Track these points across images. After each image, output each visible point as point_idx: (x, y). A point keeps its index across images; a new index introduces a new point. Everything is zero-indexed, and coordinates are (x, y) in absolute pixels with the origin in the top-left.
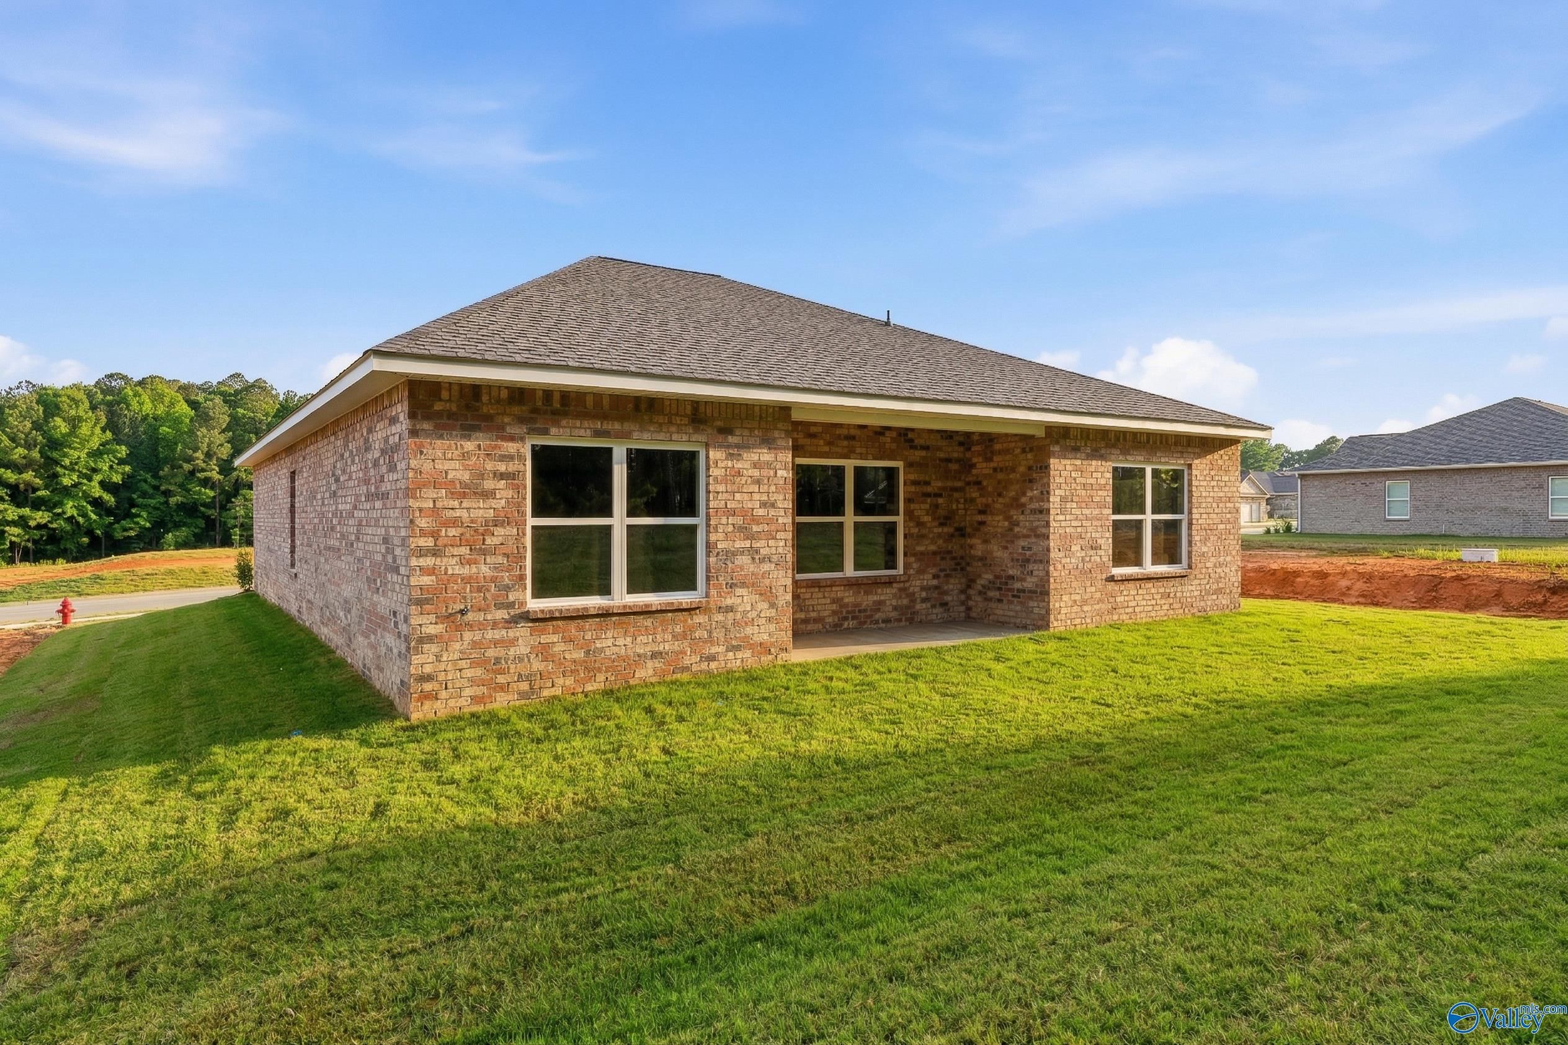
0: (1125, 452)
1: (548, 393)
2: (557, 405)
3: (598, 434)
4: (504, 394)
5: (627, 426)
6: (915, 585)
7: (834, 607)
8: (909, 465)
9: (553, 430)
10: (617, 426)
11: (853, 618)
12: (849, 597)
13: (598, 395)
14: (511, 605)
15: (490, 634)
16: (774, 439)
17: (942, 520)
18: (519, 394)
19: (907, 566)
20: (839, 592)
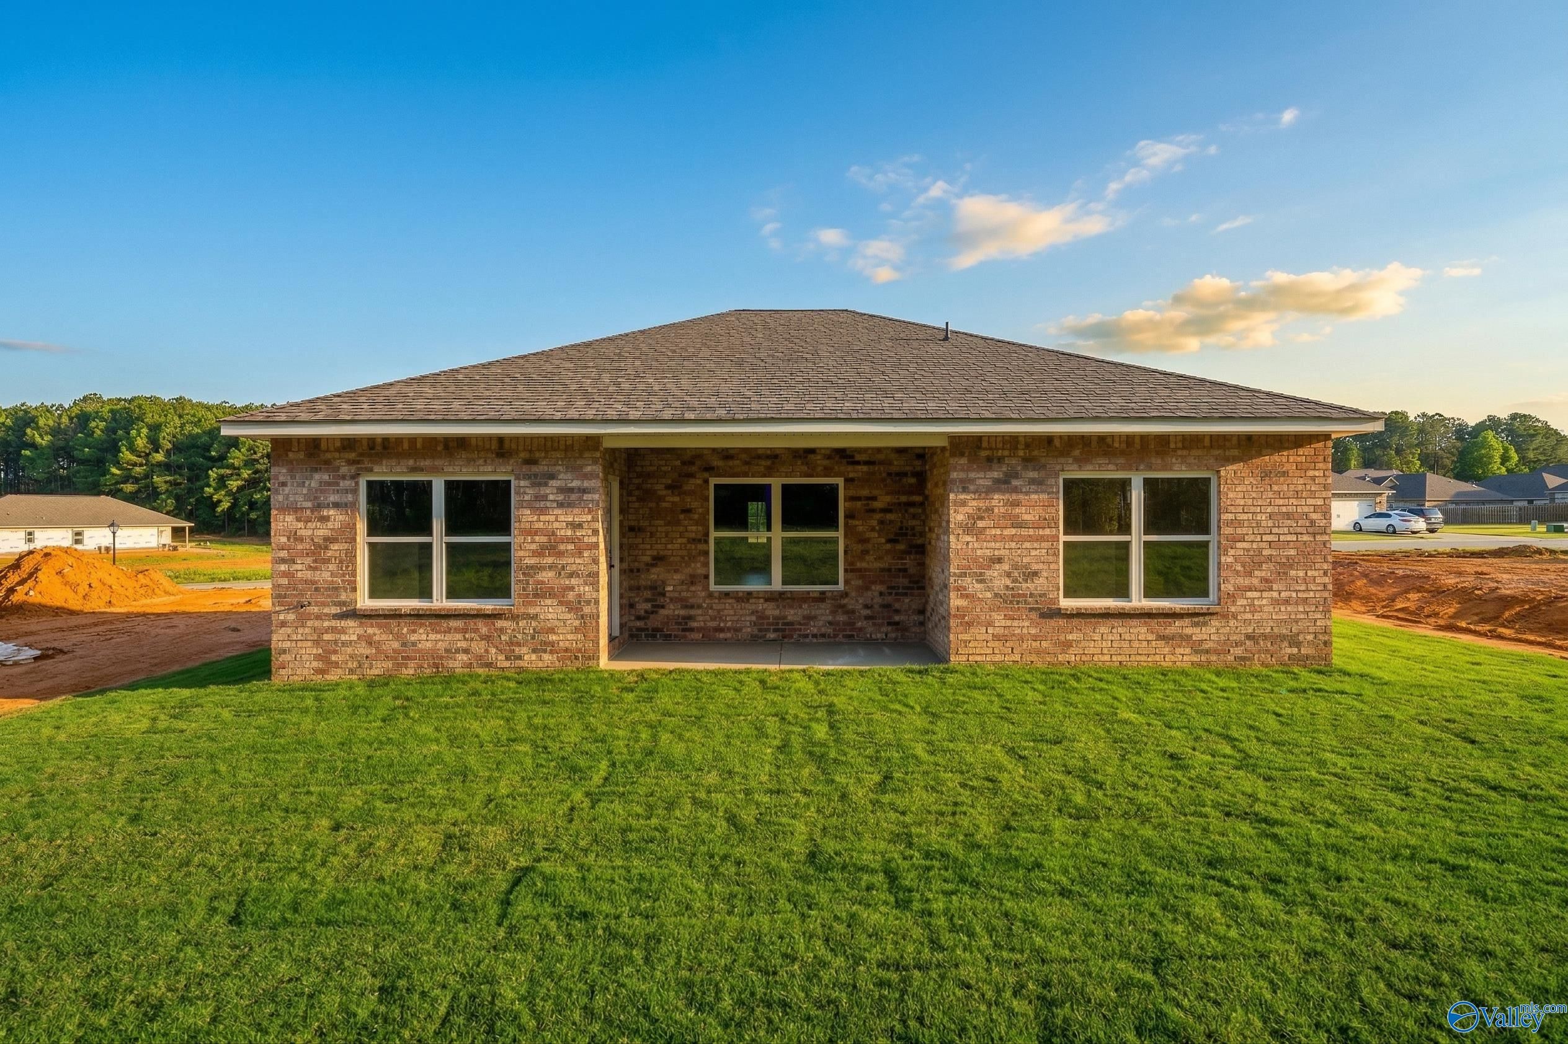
0: (1081, 462)
1: (371, 441)
2: (379, 448)
3: (414, 470)
4: (338, 444)
5: (438, 463)
6: (855, 603)
7: (754, 618)
8: (848, 481)
9: (376, 469)
10: (428, 463)
11: (775, 630)
12: (771, 610)
13: (413, 439)
14: (344, 604)
15: (326, 624)
16: (581, 467)
17: (892, 537)
18: (349, 444)
19: (846, 582)
20: (761, 605)
